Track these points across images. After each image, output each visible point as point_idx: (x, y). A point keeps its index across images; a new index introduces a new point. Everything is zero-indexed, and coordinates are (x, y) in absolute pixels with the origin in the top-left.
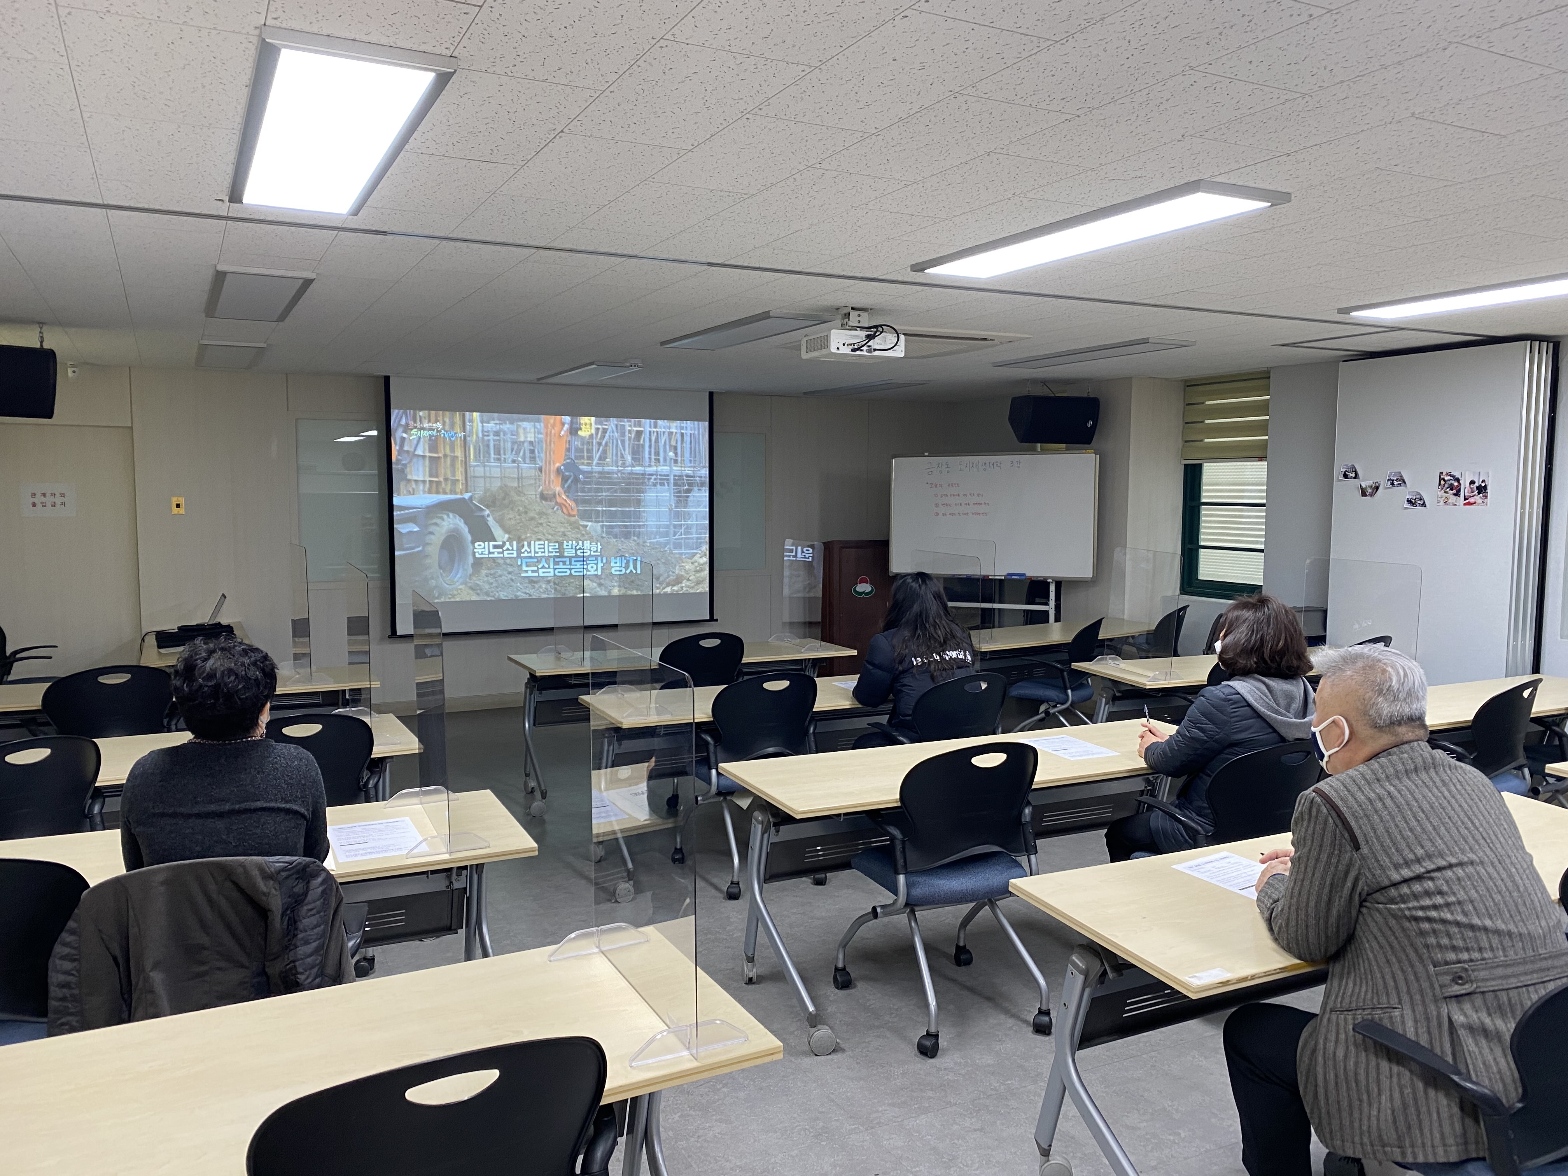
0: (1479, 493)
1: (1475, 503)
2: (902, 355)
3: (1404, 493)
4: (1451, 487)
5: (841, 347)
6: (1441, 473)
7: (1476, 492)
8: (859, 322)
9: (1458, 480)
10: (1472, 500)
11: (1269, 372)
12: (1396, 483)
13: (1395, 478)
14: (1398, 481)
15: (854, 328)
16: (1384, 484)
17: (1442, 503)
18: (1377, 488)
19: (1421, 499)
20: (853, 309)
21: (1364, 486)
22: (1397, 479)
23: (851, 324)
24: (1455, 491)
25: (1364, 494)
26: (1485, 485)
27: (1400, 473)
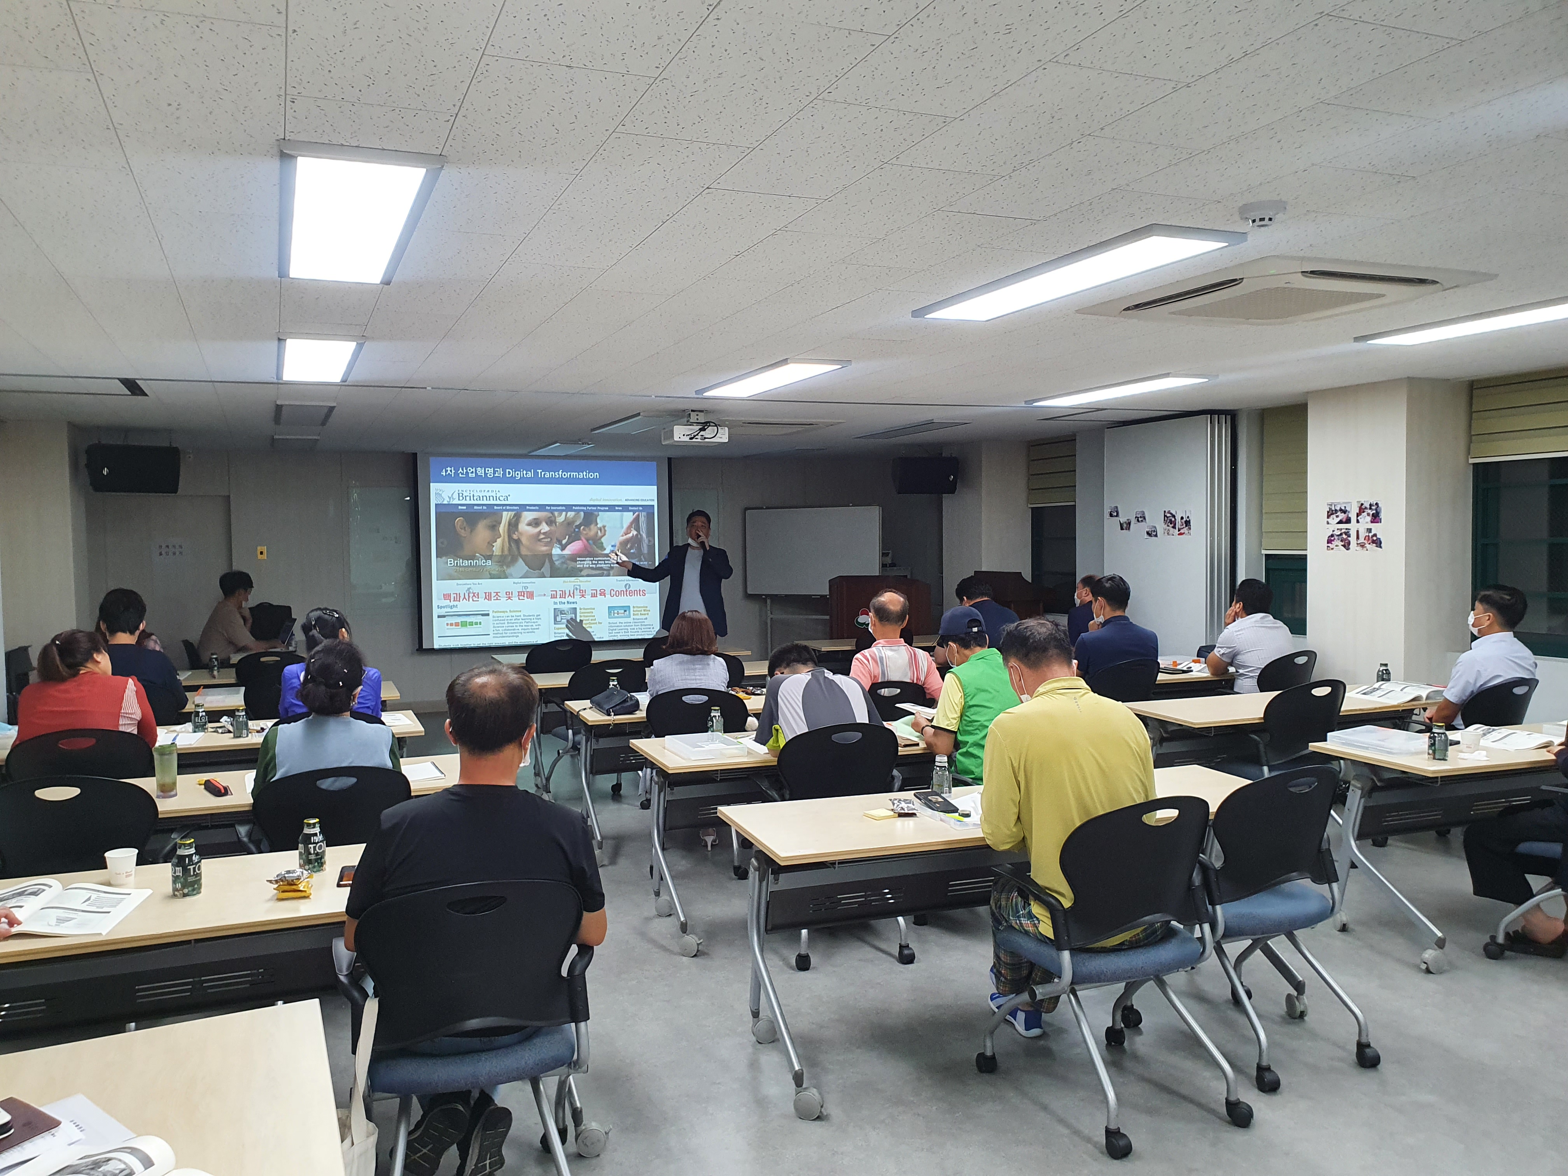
0: (1186, 526)
1: (1184, 533)
2: (727, 441)
3: (1144, 527)
4: (1171, 522)
5: (681, 436)
6: (1165, 511)
7: (1185, 525)
8: (697, 419)
9: (1174, 516)
10: (1182, 531)
11: (1075, 435)
12: (1140, 519)
13: (1139, 516)
14: (1141, 518)
15: (692, 424)
16: (1133, 521)
17: (1166, 534)
18: (1129, 524)
19: (1154, 531)
20: (692, 411)
21: (1122, 522)
22: (1141, 517)
23: (691, 421)
24: (1173, 525)
25: (1122, 529)
26: (1189, 520)
27: (1143, 512)
